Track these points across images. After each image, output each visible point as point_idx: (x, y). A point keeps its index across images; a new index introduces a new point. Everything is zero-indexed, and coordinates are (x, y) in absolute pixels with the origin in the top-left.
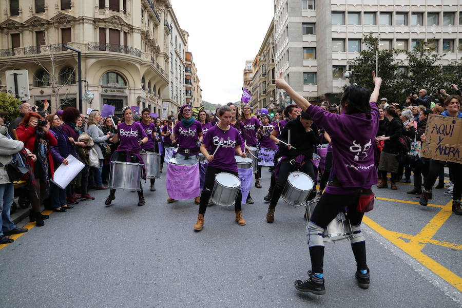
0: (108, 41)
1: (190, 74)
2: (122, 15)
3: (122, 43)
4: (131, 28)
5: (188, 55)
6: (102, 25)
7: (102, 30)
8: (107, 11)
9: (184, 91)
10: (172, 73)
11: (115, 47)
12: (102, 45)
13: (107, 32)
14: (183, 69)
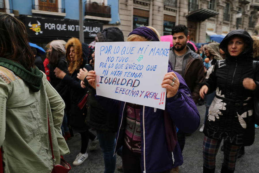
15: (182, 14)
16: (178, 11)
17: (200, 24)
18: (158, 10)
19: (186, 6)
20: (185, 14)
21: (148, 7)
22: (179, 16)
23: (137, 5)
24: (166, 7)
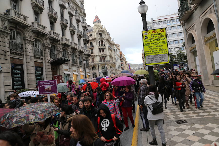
0: (102, 60)
1: (122, 59)
2: (104, 53)
3: (105, 60)
4: (107, 55)
5: (121, 53)
6: (101, 56)
7: (101, 57)
8: (101, 53)
9: (120, 65)
10: (117, 61)
11: (104, 61)
12: (101, 61)
13: (102, 57)
14: (119, 58)
15: (47, 61)
16: (44, 59)
17: (59, 67)
18: (30, 59)
19: (49, 55)
20: (49, 61)
21: (22, 57)
22: (45, 62)
23: (13, 55)
24: (35, 56)
